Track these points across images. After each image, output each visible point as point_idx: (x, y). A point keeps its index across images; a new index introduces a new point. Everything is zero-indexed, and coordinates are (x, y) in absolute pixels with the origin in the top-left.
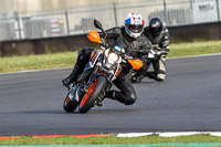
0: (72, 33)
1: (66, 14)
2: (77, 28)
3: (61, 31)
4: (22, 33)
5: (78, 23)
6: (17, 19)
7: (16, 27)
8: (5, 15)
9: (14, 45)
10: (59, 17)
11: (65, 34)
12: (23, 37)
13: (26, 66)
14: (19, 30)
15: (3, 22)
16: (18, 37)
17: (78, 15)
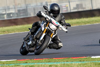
0: (72, 11)
1: (69, 2)
2: (74, 9)
3: (67, 10)
5: (75, 6)
6: (47, 5)
10: (66, 3)
11: (69, 11)
17: (75, 3)
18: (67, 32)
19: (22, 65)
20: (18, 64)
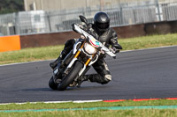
4: (161, 16)
6: (157, 5)
7: (157, 12)
8: (148, 2)
9: (155, 26)
12: (162, 20)
13: (164, 43)
14: (159, 14)
15: (146, 8)
16: (158, 20)
18: (114, 57)
19: (111, 109)
20: (105, 108)
